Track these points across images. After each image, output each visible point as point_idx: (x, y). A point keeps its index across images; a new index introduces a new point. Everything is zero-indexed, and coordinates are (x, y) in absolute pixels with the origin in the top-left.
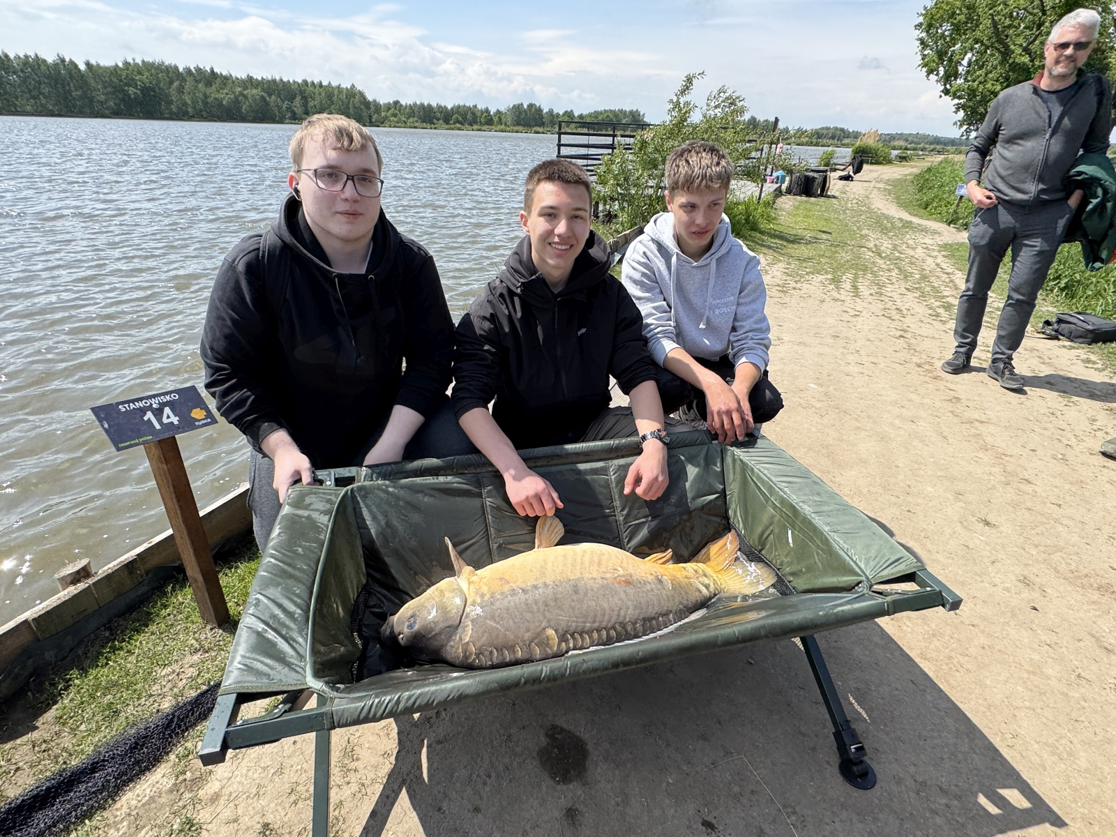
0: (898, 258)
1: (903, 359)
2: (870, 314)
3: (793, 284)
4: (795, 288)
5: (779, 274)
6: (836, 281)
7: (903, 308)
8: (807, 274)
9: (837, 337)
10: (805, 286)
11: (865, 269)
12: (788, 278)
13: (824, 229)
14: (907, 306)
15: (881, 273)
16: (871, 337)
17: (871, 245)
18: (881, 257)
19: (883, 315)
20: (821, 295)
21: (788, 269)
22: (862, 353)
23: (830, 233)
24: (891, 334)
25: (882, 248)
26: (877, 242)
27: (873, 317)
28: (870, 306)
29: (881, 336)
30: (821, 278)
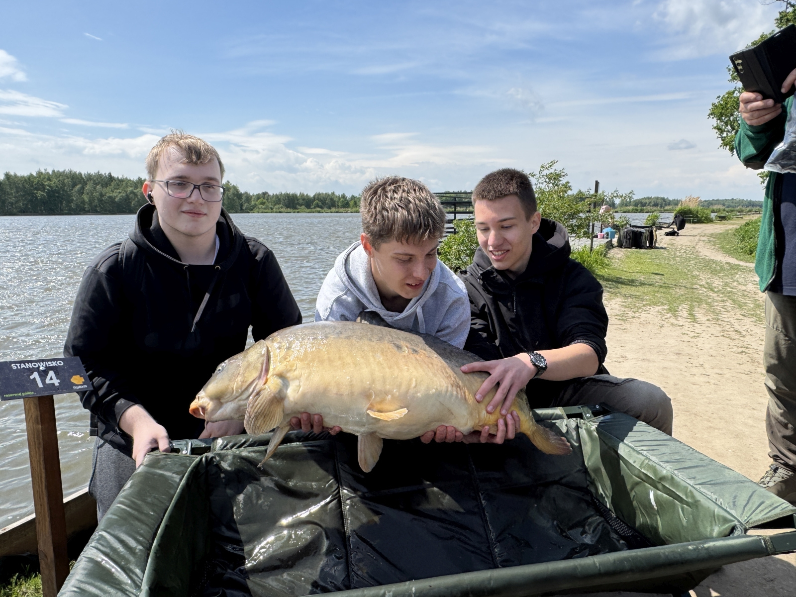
0: (731, 292)
1: (747, 370)
2: (710, 335)
3: (631, 314)
4: (634, 317)
5: (617, 306)
6: (673, 311)
7: (741, 330)
8: (644, 305)
9: (679, 354)
10: (643, 315)
11: (700, 301)
12: (626, 309)
13: (656, 272)
14: (745, 328)
15: (716, 304)
16: (714, 353)
17: (703, 283)
18: (714, 291)
19: (723, 336)
20: (660, 322)
21: (625, 302)
22: (706, 366)
23: (663, 275)
24: (733, 350)
25: (714, 285)
26: (709, 281)
27: (713, 337)
28: (709, 329)
29: (723, 353)
30: (657, 308)
